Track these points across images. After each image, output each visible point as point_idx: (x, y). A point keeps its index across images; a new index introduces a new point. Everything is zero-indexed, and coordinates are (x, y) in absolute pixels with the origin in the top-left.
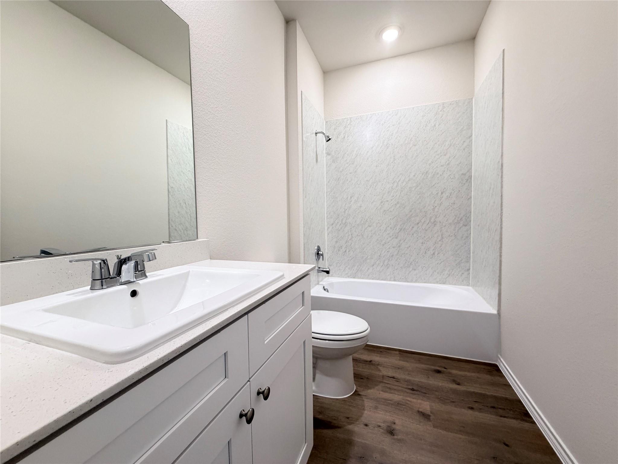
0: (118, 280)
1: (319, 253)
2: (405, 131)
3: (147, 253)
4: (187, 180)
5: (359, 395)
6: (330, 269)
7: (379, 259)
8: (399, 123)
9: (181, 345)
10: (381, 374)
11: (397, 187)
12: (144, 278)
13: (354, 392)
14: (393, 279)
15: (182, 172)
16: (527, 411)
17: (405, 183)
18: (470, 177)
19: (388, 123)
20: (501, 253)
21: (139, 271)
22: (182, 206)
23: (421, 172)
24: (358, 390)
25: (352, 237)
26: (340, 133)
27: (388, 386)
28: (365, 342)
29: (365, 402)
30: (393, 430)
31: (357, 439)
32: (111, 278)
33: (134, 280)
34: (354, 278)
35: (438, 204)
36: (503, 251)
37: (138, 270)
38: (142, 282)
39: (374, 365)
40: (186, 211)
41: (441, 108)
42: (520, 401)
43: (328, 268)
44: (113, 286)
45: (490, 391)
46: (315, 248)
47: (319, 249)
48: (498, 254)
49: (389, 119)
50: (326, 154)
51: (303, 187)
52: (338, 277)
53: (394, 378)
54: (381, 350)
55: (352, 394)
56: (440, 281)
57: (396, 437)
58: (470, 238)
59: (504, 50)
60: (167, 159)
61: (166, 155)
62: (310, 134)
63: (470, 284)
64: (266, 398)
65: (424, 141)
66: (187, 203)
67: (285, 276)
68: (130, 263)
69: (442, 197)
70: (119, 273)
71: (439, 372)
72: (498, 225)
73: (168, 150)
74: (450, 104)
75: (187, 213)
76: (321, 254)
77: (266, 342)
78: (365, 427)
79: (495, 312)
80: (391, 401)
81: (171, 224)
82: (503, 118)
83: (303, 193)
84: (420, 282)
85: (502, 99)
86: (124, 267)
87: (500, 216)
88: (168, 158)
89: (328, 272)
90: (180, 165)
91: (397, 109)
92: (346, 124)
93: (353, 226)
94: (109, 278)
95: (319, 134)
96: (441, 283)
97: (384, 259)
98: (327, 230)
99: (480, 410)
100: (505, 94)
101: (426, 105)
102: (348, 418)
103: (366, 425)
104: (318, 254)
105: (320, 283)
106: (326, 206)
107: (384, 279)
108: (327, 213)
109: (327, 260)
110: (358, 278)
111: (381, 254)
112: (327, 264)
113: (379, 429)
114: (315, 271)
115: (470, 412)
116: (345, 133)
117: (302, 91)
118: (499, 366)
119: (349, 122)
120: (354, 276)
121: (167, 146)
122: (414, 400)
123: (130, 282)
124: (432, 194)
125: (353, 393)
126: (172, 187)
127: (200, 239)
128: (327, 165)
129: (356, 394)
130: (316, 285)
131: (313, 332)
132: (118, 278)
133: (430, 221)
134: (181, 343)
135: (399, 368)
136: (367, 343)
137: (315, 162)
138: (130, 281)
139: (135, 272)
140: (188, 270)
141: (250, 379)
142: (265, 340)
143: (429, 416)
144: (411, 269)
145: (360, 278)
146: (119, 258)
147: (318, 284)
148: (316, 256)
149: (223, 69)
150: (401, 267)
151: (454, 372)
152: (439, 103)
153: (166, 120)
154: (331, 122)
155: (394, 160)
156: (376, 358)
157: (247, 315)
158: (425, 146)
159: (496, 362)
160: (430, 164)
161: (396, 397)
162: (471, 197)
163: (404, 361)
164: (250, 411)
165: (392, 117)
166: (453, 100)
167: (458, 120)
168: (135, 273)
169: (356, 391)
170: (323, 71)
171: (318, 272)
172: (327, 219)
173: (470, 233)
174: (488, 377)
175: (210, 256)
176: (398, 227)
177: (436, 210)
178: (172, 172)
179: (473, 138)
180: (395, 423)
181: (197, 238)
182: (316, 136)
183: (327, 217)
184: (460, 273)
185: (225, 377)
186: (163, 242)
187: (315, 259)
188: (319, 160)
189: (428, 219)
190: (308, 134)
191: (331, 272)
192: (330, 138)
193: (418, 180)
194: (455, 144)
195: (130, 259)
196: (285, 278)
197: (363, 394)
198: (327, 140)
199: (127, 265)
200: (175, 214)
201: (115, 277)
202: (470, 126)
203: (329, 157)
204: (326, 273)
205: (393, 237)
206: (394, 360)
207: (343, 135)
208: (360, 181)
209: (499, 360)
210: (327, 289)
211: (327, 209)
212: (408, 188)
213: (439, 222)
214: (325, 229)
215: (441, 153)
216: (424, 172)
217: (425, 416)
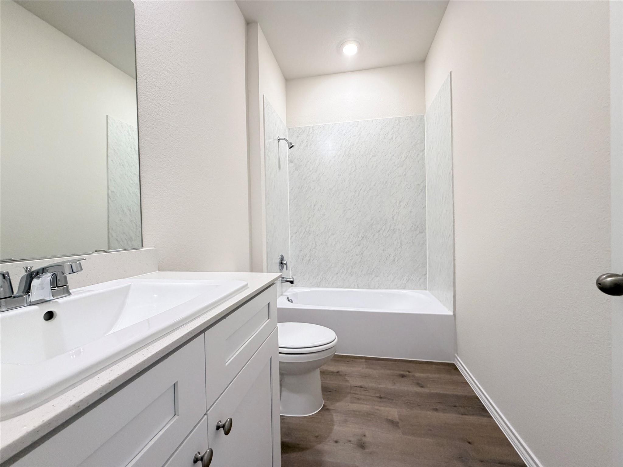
0: (25, 300)
1: (283, 262)
2: (365, 142)
3: (69, 263)
4: (132, 184)
5: (327, 409)
6: (294, 279)
7: (343, 267)
8: (360, 135)
9: (109, 382)
10: (349, 384)
11: (358, 196)
12: (66, 295)
13: (323, 407)
14: (356, 287)
15: (126, 174)
16: (483, 406)
17: (366, 192)
18: (424, 187)
19: (349, 133)
20: (454, 257)
21: (58, 287)
22: (126, 213)
23: (380, 181)
24: (326, 405)
25: (316, 246)
26: (303, 141)
27: (356, 396)
28: (333, 353)
29: (334, 416)
30: (363, 444)
31: (327, 459)
32: (14, 297)
33: (51, 299)
34: (318, 287)
35: (397, 212)
36: (456, 256)
37: (57, 285)
38: (62, 300)
39: (340, 375)
40: (130, 219)
41: (397, 122)
42: (477, 398)
43: (293, 278)
44: (17, 307)
45: (450, 390)
46: (279, 257)
47: (282, 259)
48: (452, 258)
49: (350, 130)
50: (288, 161)
51: (266, 193)
52: (303, 287)
53: (361, 387)
54: (348, 359)
55: (319, 410)
56: (400, 286)
57: (367, 450)
58: (426, 245)
59: (451, 72)
60: (107, 159)
61: (106, 155)
62: (272, 140)
63: (427, 288)
64: (227, 433)
65: (383, 152)
66: (131, 210)
67: (248, 286)
68: (44, 276)
69: (401, 206)
70: (28, 290)
71: (403, 376)
72: (451, 231)
73: (109, 149)
74: (406, 119)
75: (131, 221)
76: (284, 263)
77: (227, 364)
78: (336, 444)
79: (451, 313)
80: (359, 412)
81: (111, 234)
82: (452, 133)
83: (266, 200)
84: (382, 289)
85: (450, 116)
86: (35, 282)
87: (452, 223)
88: (109, 158)
89: (292, 282)
90: (124, 167)
91: (357, 121)
92: (308, 133)
93: (317, 234)
94: (11, 297)
95: (281, 140)
96: (401, 289)
97: (347, 267)
98: (291, 238)
99: (444, 411)
100: (454, 111)
101: (384, 119)
102: (317, 437)
103: (336, 442)
104: (282, 264)
105: (284, 294)
106: (290, 214)
107: (348, 287)
108: (290, 222)
109: (290, 270)
110: (323, 287)
111: (344, 262)
112: (290, 274)
113: (350, 444)
114: (279, 281)
115: (436, 414)
116: (308, 141)
117: (263, 95)
118: (456, 365)
119: (311, 130)
120: (318, 285)
121: (107, 145)
122: (382, 408)
123: (43, 301)
124: (391, 203)
125: (322, 409)
126: (113, 192)
127: (145, 248)
128: (289, 172)
129: (325, 409)
130: (279, 296)
131: (280, 347)
132: (25, 296)
133: (390, 228)
134: (109, 379)
135: (366, 377)
136: (335, 354)
137: (278, 168)
138: (44, 299)
139: (53, 288)
140: (129, 284)
141: (207, 412)
142: (226, 361)
143: (398, 423)
144: (373, 276)
145: (325, 287)
146: (29, 270)
147: (282, 295)
148: (279, 266)
149: (176, 60)
150: (364, 274)
151: (418, 375)
152: (395, 118)
153: (107, 116)
154: (293, 130)
155: (356, 170)
156: (343, 368)
157: (204, 333)
158: (384, 157)
159: (454, 361)
160: (389, 174)
161: (365, 407)
162: (426, 206)
163: (370, 368)
164: (207, 453)
165: (353, 128)
166: (407, 116)
167: (412, 134)
168: (52, 290)
169: (324, 406)
170: (285, 79)
171: (282, 282)
172: (290, 227)
173: (426, 240)
174: (447, 377)
175: (159, 268)
176: (360, 235)
177: (395, 218)
178: (113, 174)
179: (426, 152)
180: (365, 436)
181: (142, 247)
182: (279, 142)
183: (290, 225)
184: (418, 278)
185: (174, 415)
186: (96, 251)
187: (279, 269)
188: (282, 167)
189: (388, 226)
190: (270, 140)
191: (295, 282)
192: (293, 144)
193: (378, 190)
194: (410, 156)
195: (45, 271)
196: (248, 288)
197: (332, 408)
198: (290, 147)
199: (41, 278)
200: (116, 222)
201: (22, 296)
202: (423, 140)
203: (292, 164)
204: (290, 283)
205: (356, 244)
206: (362, 369)
207: (306, 143)
208: (323, 189)
209: (456, 359)
210: (291, 300)
211: (290, 217)
212: (369, 197)
213: (398, 229)
214: (288, 238)
215: (398, 164)
216: (384, 182)
217: (393, 423)
